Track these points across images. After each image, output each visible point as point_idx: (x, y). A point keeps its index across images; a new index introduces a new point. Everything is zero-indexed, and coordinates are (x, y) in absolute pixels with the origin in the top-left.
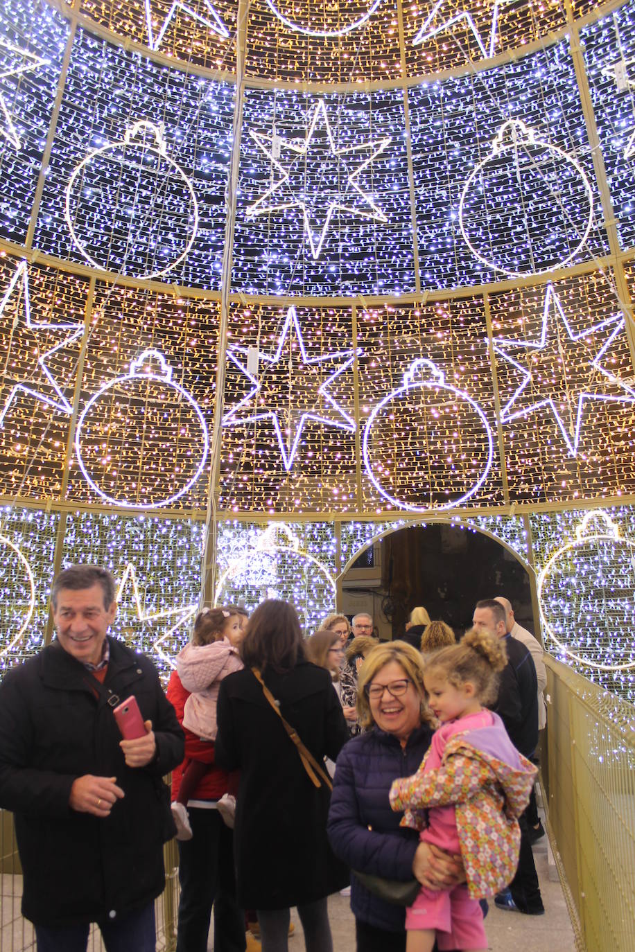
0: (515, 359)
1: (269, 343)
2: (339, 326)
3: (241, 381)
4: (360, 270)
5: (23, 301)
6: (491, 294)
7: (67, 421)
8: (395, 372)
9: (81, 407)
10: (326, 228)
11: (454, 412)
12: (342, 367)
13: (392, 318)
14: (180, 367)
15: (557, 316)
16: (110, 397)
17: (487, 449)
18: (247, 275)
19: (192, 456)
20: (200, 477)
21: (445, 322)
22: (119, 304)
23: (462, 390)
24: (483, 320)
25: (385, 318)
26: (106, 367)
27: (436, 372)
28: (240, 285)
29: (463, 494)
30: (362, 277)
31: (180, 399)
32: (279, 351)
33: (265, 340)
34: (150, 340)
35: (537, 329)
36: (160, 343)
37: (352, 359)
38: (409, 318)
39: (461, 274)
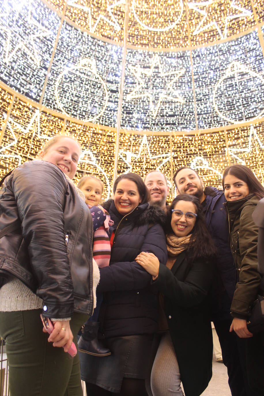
0: (238, 156)
1: (136, 150)
2: (165, 144)
3: (124, 165)
4: (173, 121)
5: (37, 126)
6: (227, 131)
8: (188, 163)
10: (159, 105)
11: (213, 179)
12: (165, 161)
13: (186, 141)
14: (99, 158)
15: (255, 138)
18: (127, 122)
21: (208, 142)
22: (75, 131)
23: (216, 169)
24: (224, 141)
25: (183, 141)
27: (205, 161)
28: (124, 126)
30: (174, 124)
31: (99, 172)
32: (140, 153)
33: (134, 149)
34: (87, 146)
35: (247, 144)
36: (91, 148)
37: (170, 157)
38: (193, 140)
39: (214, 122)
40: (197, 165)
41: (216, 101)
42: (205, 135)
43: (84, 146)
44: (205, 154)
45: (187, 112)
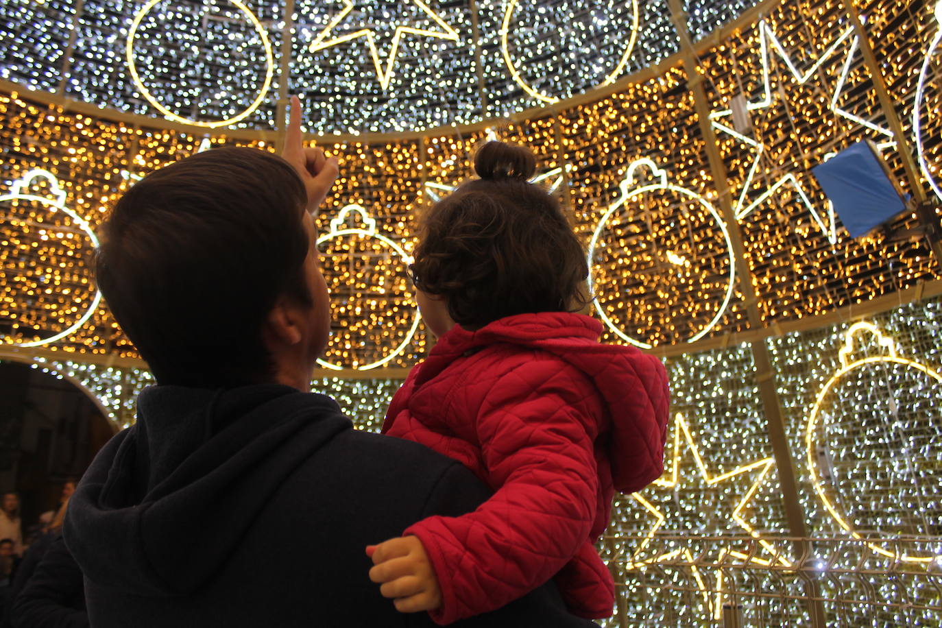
6: (142, 128)
11: (67, 240)
13: (18, 113)
23: (83, 219)
27: (57, 187)
29: (55, 333)
38: (41, 120)
40: (32, 192)
41: (135, 40)
42: (79, 117)
44: (63, 168)
45: (43, 36)
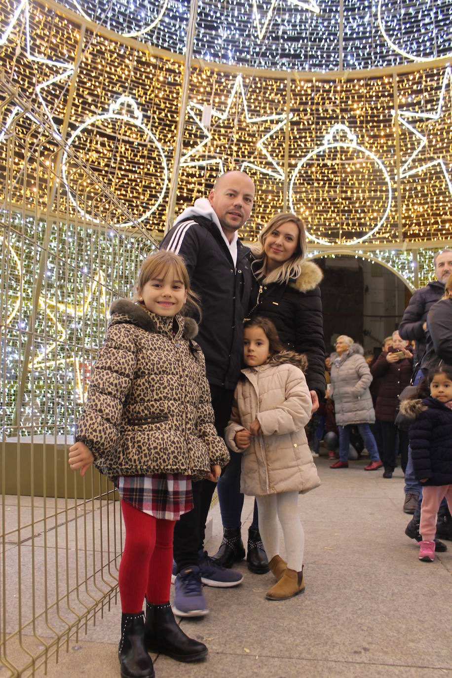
0: (415, 128)
1: (220, 103)
2: (276, 94)
3: (197, 131)
4: (295, 51)
5: (24, 34)
6: (399, 75)
7: (56, 145)
8: (318, 134)
9: (69, 135)
10: (270, 14)
11: (363, 168)
12: (276, 128)
13: (318, 91)
14: (149, 113)
16: (92, 131)
17: (387, 198)
18: (203, 45)
19: (155, 188)
20: (160, 206)
21: (360, 97)
22: (103, 53)
23: (371, 151)
24: (391, 96)
25: (312, 91)
26: (90, 105)
27: (351, 135)
28: (200, 53)
29: (366, 233)
30: (296, 56)
31: (147, 140)
32: (227, 110)
33: (217, 100)
34: (126, 88)
35: (434, 103)
36: (134, 92)
37: (285, 122)
38: (332, 91)
39: (376, 58)
40: (335, 140)
41: (383, 13)
42: (356, 81)
43: (121, 86)
44: (352, 119)
45: (324, 34)
